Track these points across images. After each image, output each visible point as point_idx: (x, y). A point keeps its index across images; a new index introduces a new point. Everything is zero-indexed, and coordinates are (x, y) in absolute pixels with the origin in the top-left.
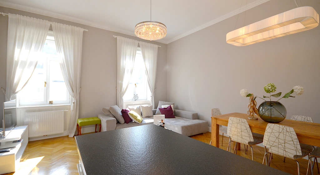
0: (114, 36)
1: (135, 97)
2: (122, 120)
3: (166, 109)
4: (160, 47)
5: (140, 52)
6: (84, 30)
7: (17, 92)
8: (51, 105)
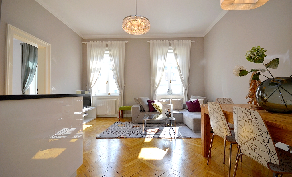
0: (147, 41)
1: (169, 92)
2: (147, 109)
3: (193, 102)
4: (194, 41)
5: (172, 51)
6: (126, 42)
7: (92, 87)
8: (110, 96)
